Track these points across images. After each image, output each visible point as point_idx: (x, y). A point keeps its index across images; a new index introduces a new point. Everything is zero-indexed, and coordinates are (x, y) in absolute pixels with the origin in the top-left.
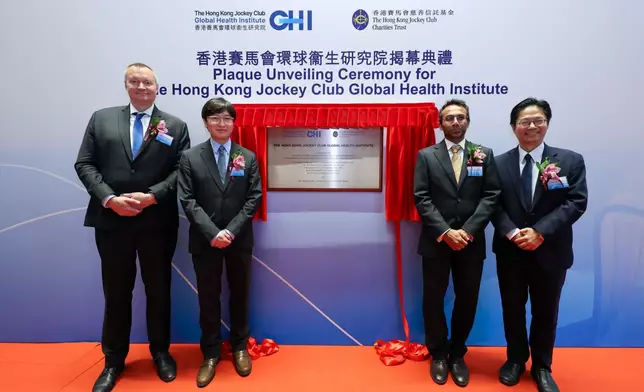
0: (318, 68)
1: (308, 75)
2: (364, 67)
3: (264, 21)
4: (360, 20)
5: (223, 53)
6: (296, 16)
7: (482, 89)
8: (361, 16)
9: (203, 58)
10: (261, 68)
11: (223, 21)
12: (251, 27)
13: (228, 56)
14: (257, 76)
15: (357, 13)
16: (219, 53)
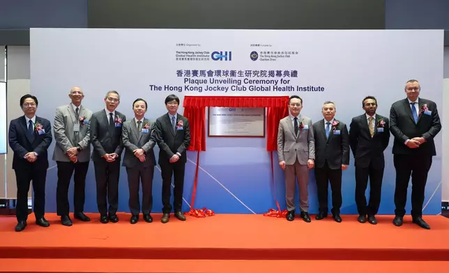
0: (234, 78)
1: (230, 81)
2: (256, 78)
3: (208, 56)
4: (254, 56)
5: (189, 71)
6: (224, 54)
7: (312, 89)
9: (179, 73)
10: (207, 78)
11: (189, 56)
12: (202, 59)
13: (191, 72)
14: (205, 82)
15: (253, 53)
16: (187, 71)
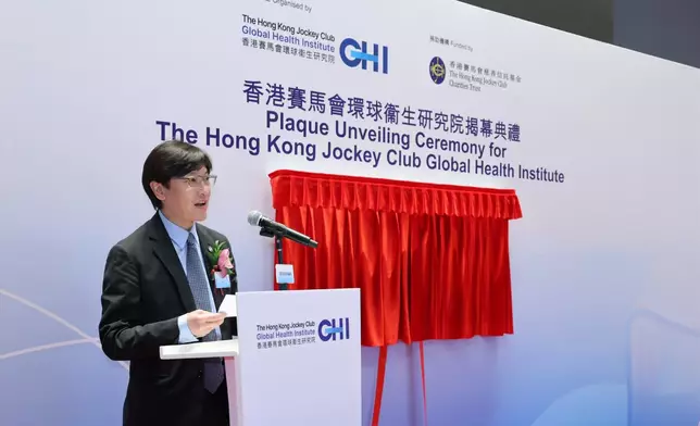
0: (393, 128)
1: (385, 136)
2: (440, 134)
3: (332, 49)
4: (437, 70)
5: (280, 88)
6: (370, 51)
8: (438, 65)
9: (252, 90)
10: (328, 118)
11: (280, 38)
12: (317, 56)
13: (287, 94)
14: (323, 128)
15: (434, 61)
16: (275, 87)
